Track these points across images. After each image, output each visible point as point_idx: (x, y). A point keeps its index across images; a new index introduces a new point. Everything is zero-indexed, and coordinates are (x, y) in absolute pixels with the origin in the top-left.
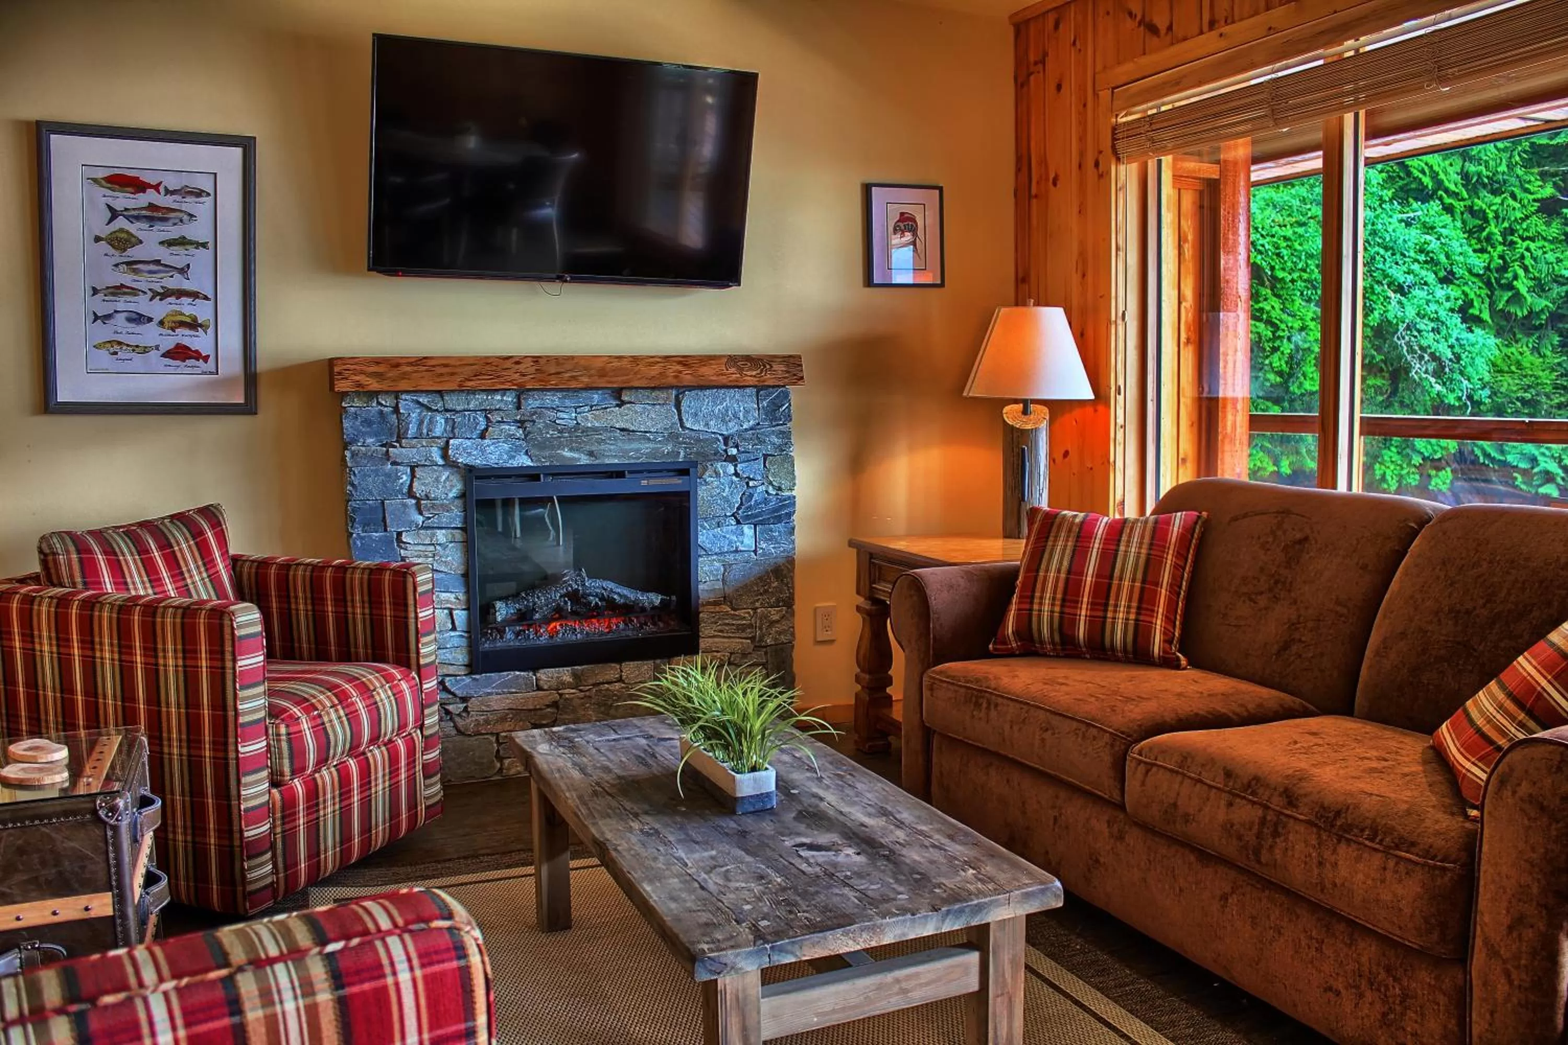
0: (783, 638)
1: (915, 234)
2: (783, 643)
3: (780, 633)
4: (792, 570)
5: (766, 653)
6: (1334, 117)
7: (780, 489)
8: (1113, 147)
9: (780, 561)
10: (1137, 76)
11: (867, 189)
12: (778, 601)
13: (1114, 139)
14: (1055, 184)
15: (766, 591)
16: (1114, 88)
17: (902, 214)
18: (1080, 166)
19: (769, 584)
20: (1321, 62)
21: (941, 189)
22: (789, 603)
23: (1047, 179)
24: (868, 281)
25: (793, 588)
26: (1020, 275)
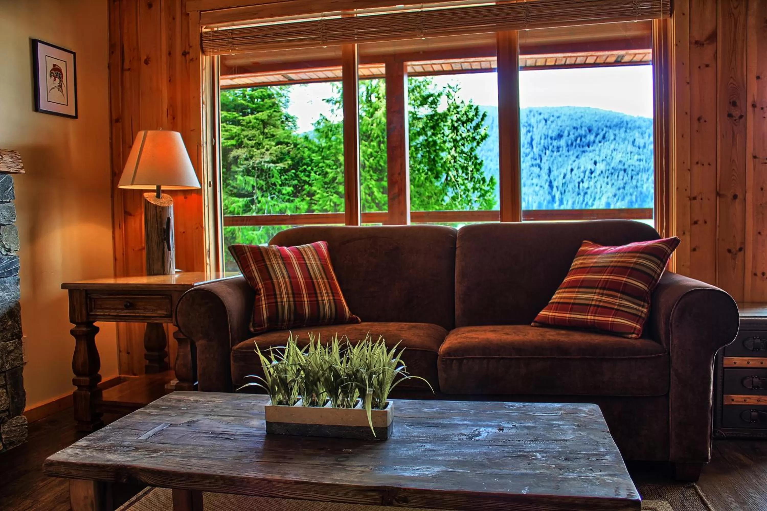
0: (16, 363)
1: (61, 80)
2: (17, 367)
3: (13, 360)
4: (19, 311)
5: (5, 377)
6: (349, 45)
7: (9, 250)
8: (201, 45)
9: (13, 305)
10: (221, 7)
11: (34, 43)
12: (12, 336)
13: (201, 40)
14: (146, 62)
15: (5, 329)
16: (201, 11)
17: (54, 65)
18: (170, 54)
19: (6, 323)
20: (340, 17)
21: (74, 54)
22: (19, 335)
23: (139, 59)
24: (36, 107)
25: (21, 324)
26: (114, 118)
